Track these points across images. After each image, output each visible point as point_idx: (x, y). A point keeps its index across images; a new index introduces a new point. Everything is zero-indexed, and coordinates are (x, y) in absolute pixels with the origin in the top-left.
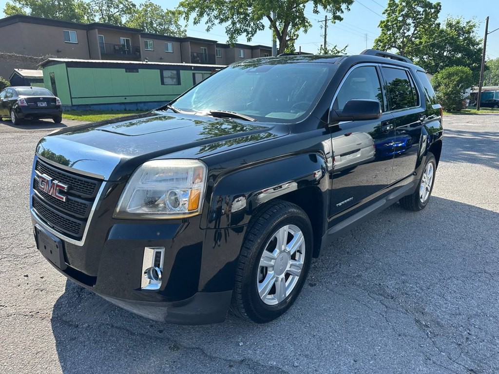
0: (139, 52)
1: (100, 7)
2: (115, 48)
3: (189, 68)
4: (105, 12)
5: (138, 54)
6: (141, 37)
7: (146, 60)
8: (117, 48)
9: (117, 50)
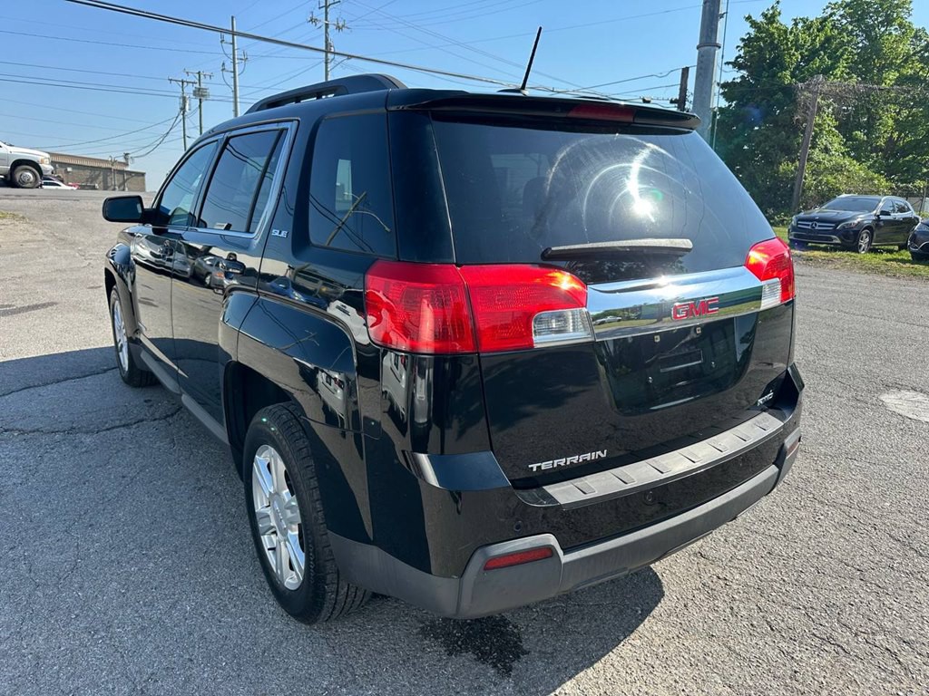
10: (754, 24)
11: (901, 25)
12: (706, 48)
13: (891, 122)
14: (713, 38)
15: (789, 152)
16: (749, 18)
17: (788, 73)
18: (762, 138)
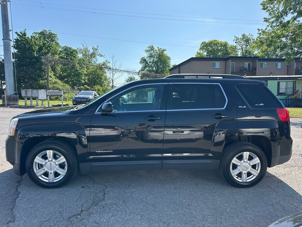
0: (256, 70)
1: (241, 47)
2: (240, 69)
3: (276, 79)
4: (244, 49)
5: (255, 71)
6: (258, 61)
7: (245, 76)
8: (242, 68)
9: (242, 70)
10: (18, 35)
11: (56, 42)
12: (6, 40)
13: (59, 69)
14: (9, 37)
15: (41, 77)
16: (16, 33)
17: (35, 53)
18: (31, 72)
